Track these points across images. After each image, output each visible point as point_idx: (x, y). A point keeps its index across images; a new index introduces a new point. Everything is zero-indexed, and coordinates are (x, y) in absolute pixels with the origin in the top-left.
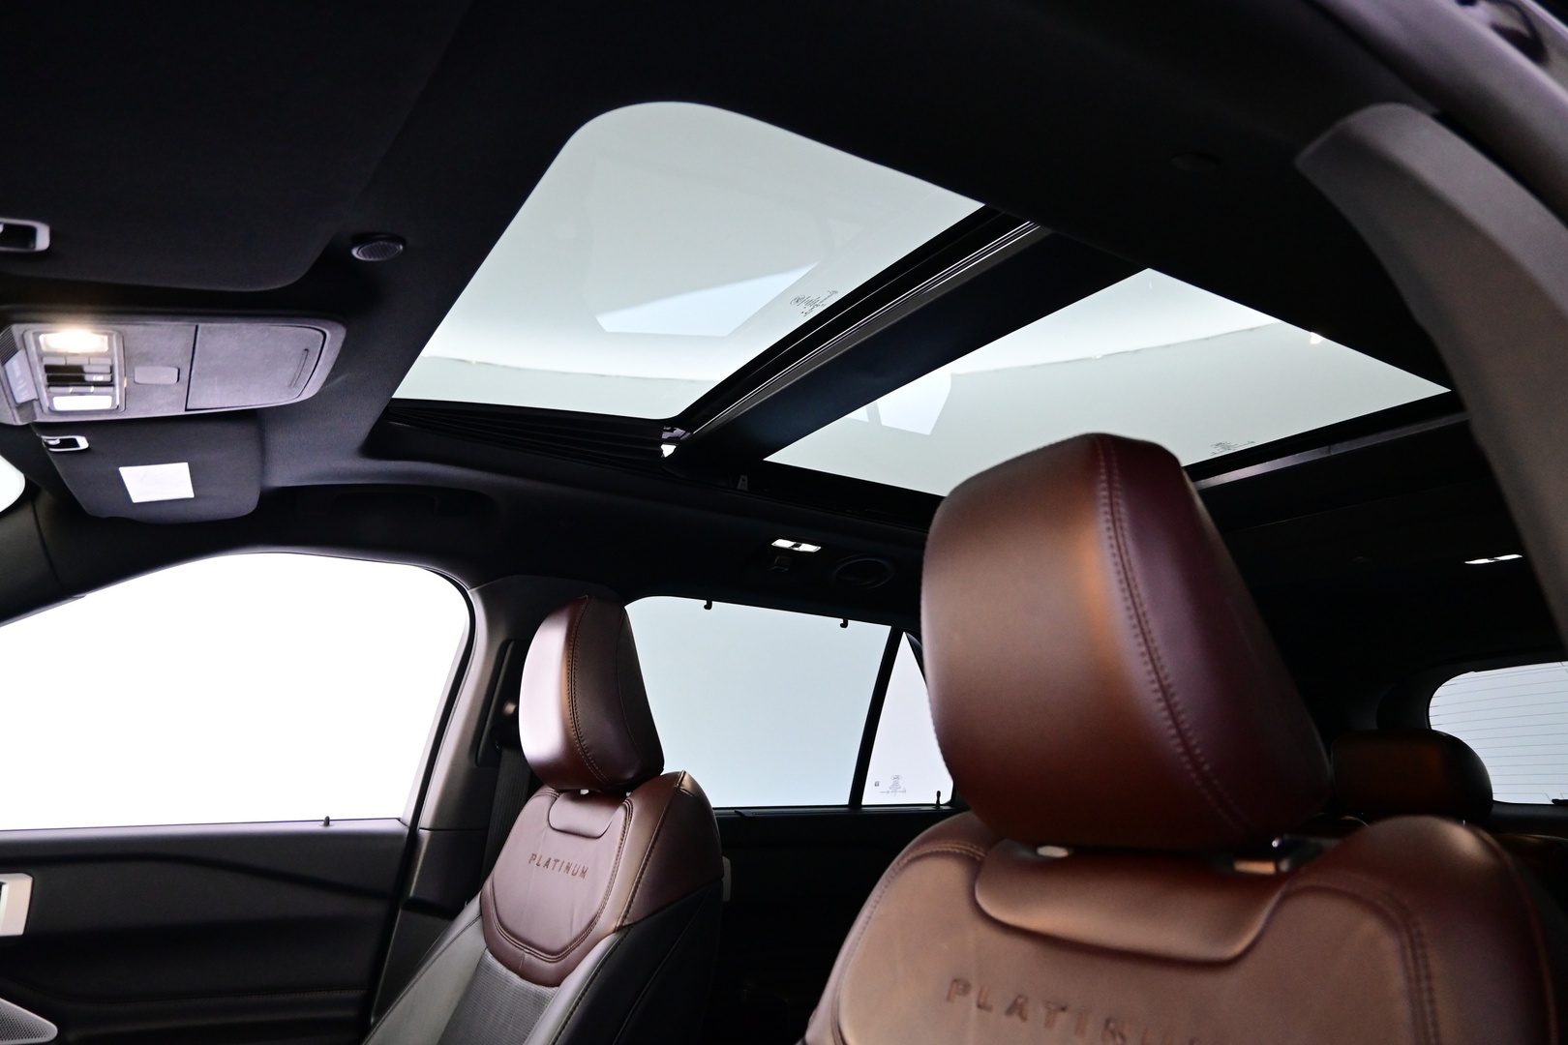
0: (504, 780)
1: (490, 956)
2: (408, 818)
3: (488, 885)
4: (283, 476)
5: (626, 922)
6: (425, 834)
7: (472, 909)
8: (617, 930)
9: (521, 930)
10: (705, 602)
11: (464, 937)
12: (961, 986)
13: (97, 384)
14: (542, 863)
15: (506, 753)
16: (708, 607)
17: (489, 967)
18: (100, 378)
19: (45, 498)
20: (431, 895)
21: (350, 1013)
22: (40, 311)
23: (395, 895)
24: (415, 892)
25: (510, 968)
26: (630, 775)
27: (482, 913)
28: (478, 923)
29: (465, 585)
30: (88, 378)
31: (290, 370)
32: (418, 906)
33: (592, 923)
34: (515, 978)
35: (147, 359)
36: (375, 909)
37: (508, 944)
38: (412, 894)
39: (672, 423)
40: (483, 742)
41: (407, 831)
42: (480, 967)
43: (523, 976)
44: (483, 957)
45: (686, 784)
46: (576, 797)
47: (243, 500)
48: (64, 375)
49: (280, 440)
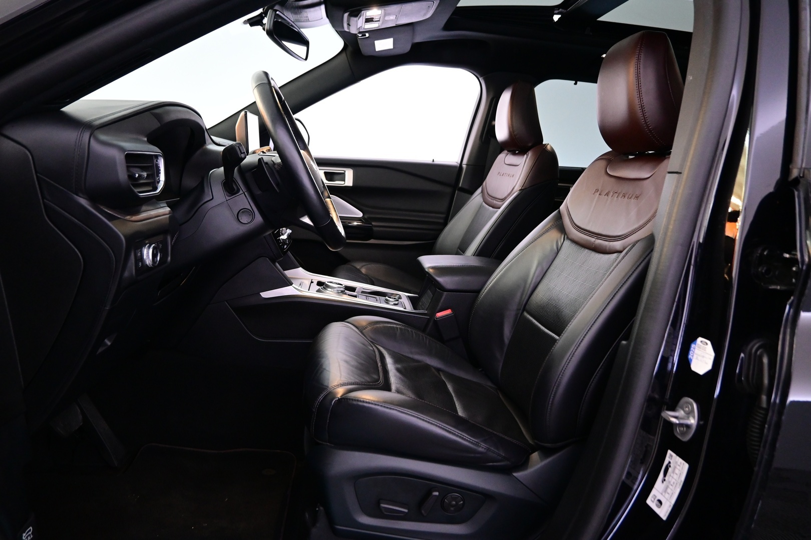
0: (491, 148)
1: (484, 204)
2: (459, 162)
3: (484, 183)
4: (418, 39)
5: (523, 188)
6: (464, 166)
7: (480, 190)
8: (520, 190)
9: (493, 195)
10: (574, 82)
11: (477, 198)
12: (597, 190)
13: (376, 21)
14: (502, 174)
15: (492, 140)
16: (576, 84)
17: (483, 206)
18: (377, 20)
19: (350, 49)
20: (466, 187)
21: (442, 221)
22: (369, 7)
23: (455, 186)
24: (462, 185)
25: (490, 206)
26: (530, 145)
27: (482, 192)
28: (481, 194)
29: (479, 77)
30: (374, 20)
31: (424, 12)
32: (462, 190)
33: (513, 189)
34: (491, 208)
35: (389, 14)
36: (448, 190)
37: (490, 200)
38: (460, 185)
39: (558, 7)
40: (484, 135)
41: (459, 165)
42: (481, 207)
43: (493, 207)
44: (482, 204)
45: (549, 147)
46: (514, 154)
47: (406, 48)
48: (369, 20)
49: (418, 28)
